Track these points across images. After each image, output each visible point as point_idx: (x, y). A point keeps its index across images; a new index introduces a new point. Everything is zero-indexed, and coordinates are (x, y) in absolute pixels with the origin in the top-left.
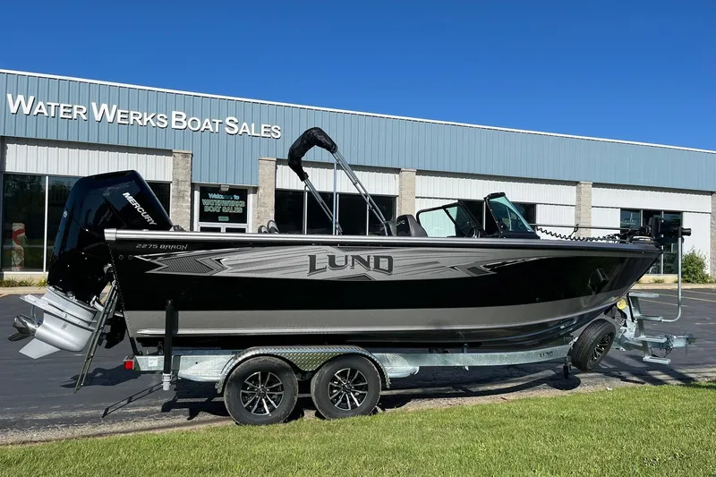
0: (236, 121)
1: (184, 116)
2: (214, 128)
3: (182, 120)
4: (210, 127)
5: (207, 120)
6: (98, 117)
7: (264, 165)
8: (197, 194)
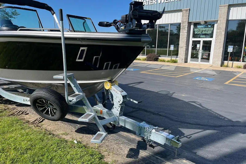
6: (159, 2)
7: (222, 8)
8: (192, 26)
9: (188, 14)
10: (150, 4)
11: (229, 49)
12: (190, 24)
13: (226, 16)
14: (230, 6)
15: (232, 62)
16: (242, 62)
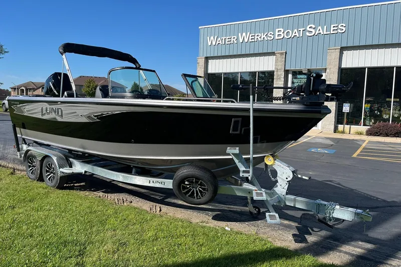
0: (314, 26)
1: (282, 30)
2: (299, 34)
3: (281, 33)
4: (297, 34)
5: (296, 30)
6: (241, 40)
7: (331, 52)
8: (290, 76)
9: (284, 59)
10: (227, 43)
11: (344, 108)
12: (287, 72)
13: (338, 62)
14: (342, 49)
15: (349, 126)
16: (363, 125)
